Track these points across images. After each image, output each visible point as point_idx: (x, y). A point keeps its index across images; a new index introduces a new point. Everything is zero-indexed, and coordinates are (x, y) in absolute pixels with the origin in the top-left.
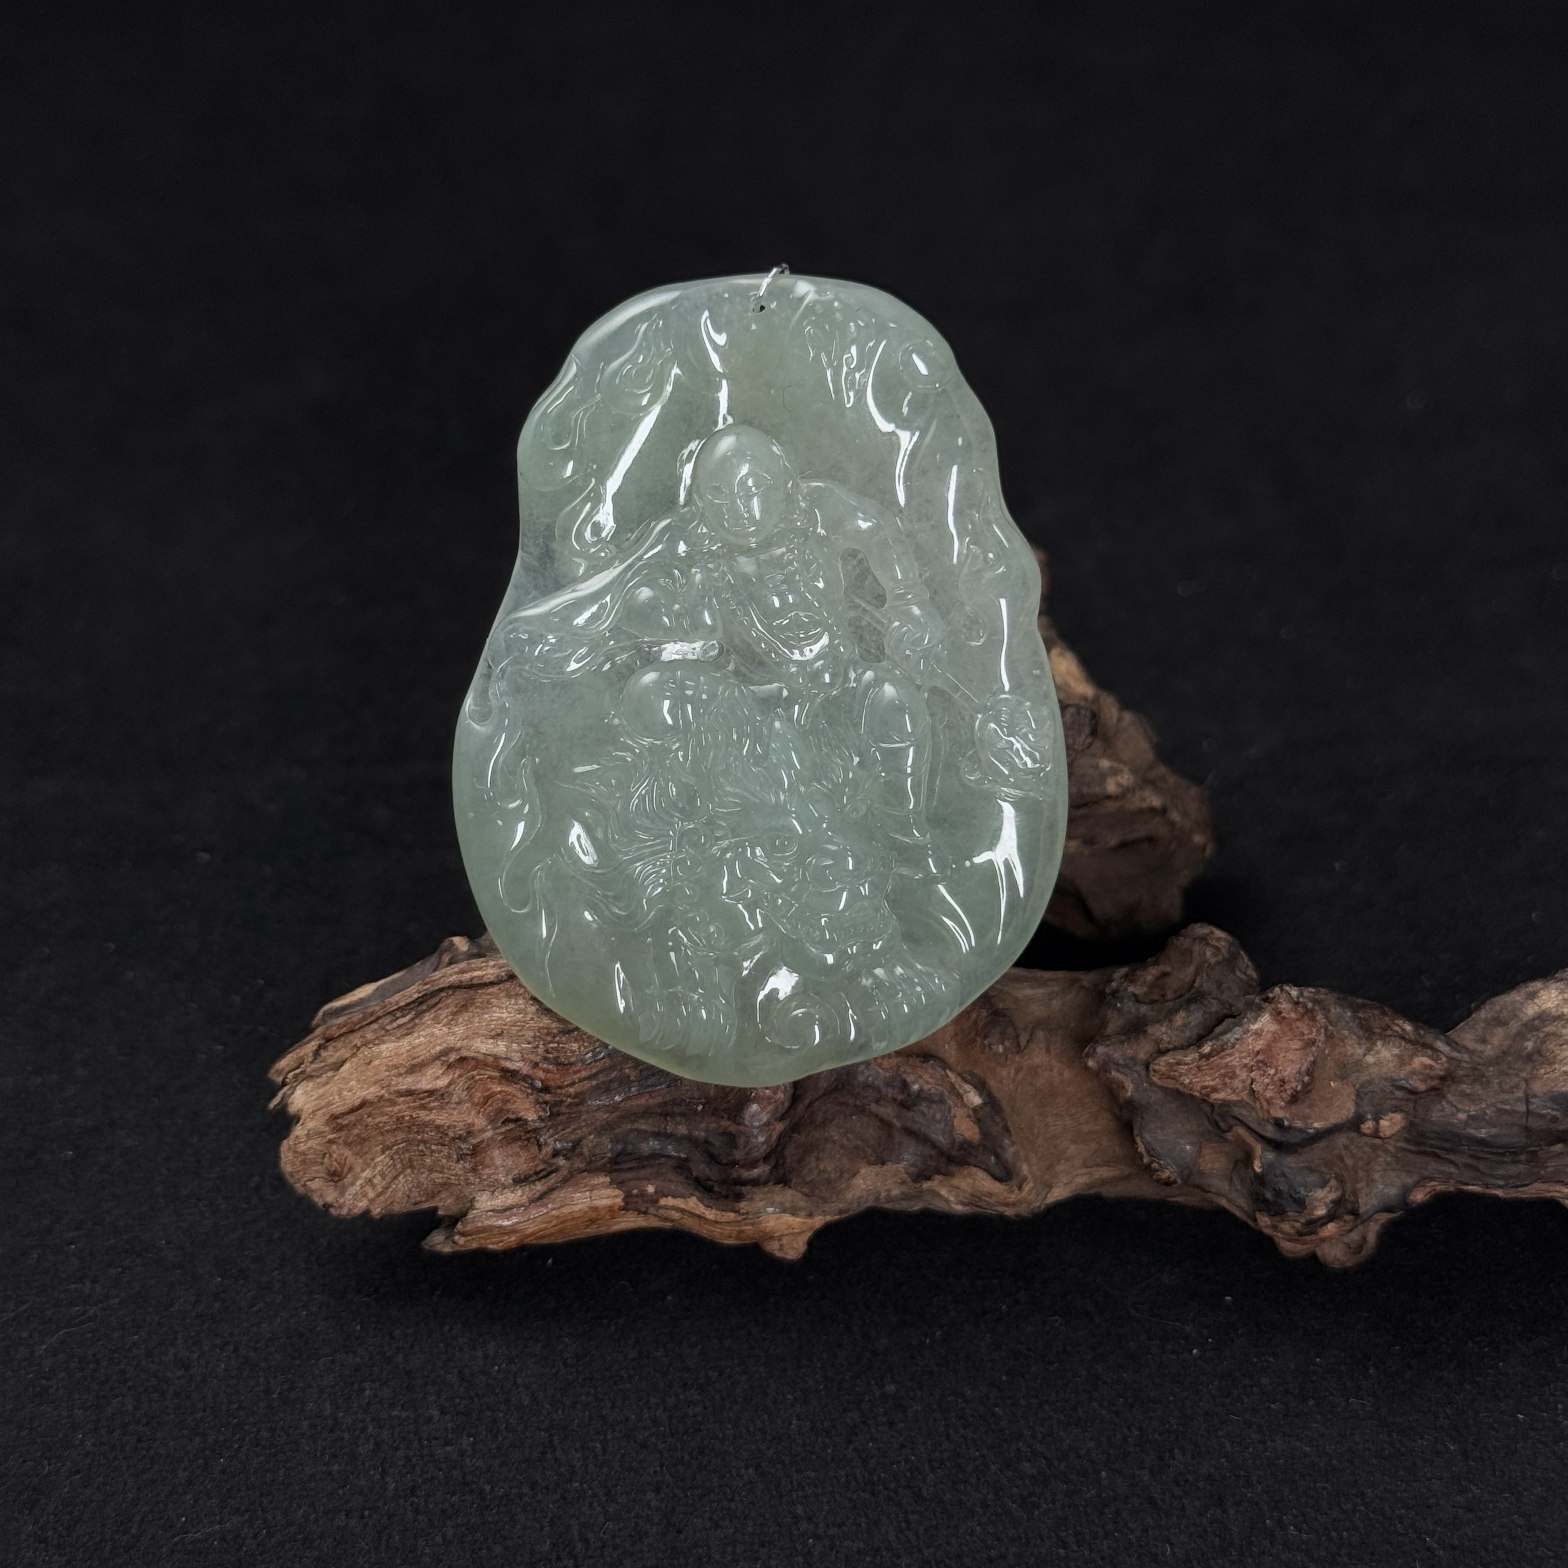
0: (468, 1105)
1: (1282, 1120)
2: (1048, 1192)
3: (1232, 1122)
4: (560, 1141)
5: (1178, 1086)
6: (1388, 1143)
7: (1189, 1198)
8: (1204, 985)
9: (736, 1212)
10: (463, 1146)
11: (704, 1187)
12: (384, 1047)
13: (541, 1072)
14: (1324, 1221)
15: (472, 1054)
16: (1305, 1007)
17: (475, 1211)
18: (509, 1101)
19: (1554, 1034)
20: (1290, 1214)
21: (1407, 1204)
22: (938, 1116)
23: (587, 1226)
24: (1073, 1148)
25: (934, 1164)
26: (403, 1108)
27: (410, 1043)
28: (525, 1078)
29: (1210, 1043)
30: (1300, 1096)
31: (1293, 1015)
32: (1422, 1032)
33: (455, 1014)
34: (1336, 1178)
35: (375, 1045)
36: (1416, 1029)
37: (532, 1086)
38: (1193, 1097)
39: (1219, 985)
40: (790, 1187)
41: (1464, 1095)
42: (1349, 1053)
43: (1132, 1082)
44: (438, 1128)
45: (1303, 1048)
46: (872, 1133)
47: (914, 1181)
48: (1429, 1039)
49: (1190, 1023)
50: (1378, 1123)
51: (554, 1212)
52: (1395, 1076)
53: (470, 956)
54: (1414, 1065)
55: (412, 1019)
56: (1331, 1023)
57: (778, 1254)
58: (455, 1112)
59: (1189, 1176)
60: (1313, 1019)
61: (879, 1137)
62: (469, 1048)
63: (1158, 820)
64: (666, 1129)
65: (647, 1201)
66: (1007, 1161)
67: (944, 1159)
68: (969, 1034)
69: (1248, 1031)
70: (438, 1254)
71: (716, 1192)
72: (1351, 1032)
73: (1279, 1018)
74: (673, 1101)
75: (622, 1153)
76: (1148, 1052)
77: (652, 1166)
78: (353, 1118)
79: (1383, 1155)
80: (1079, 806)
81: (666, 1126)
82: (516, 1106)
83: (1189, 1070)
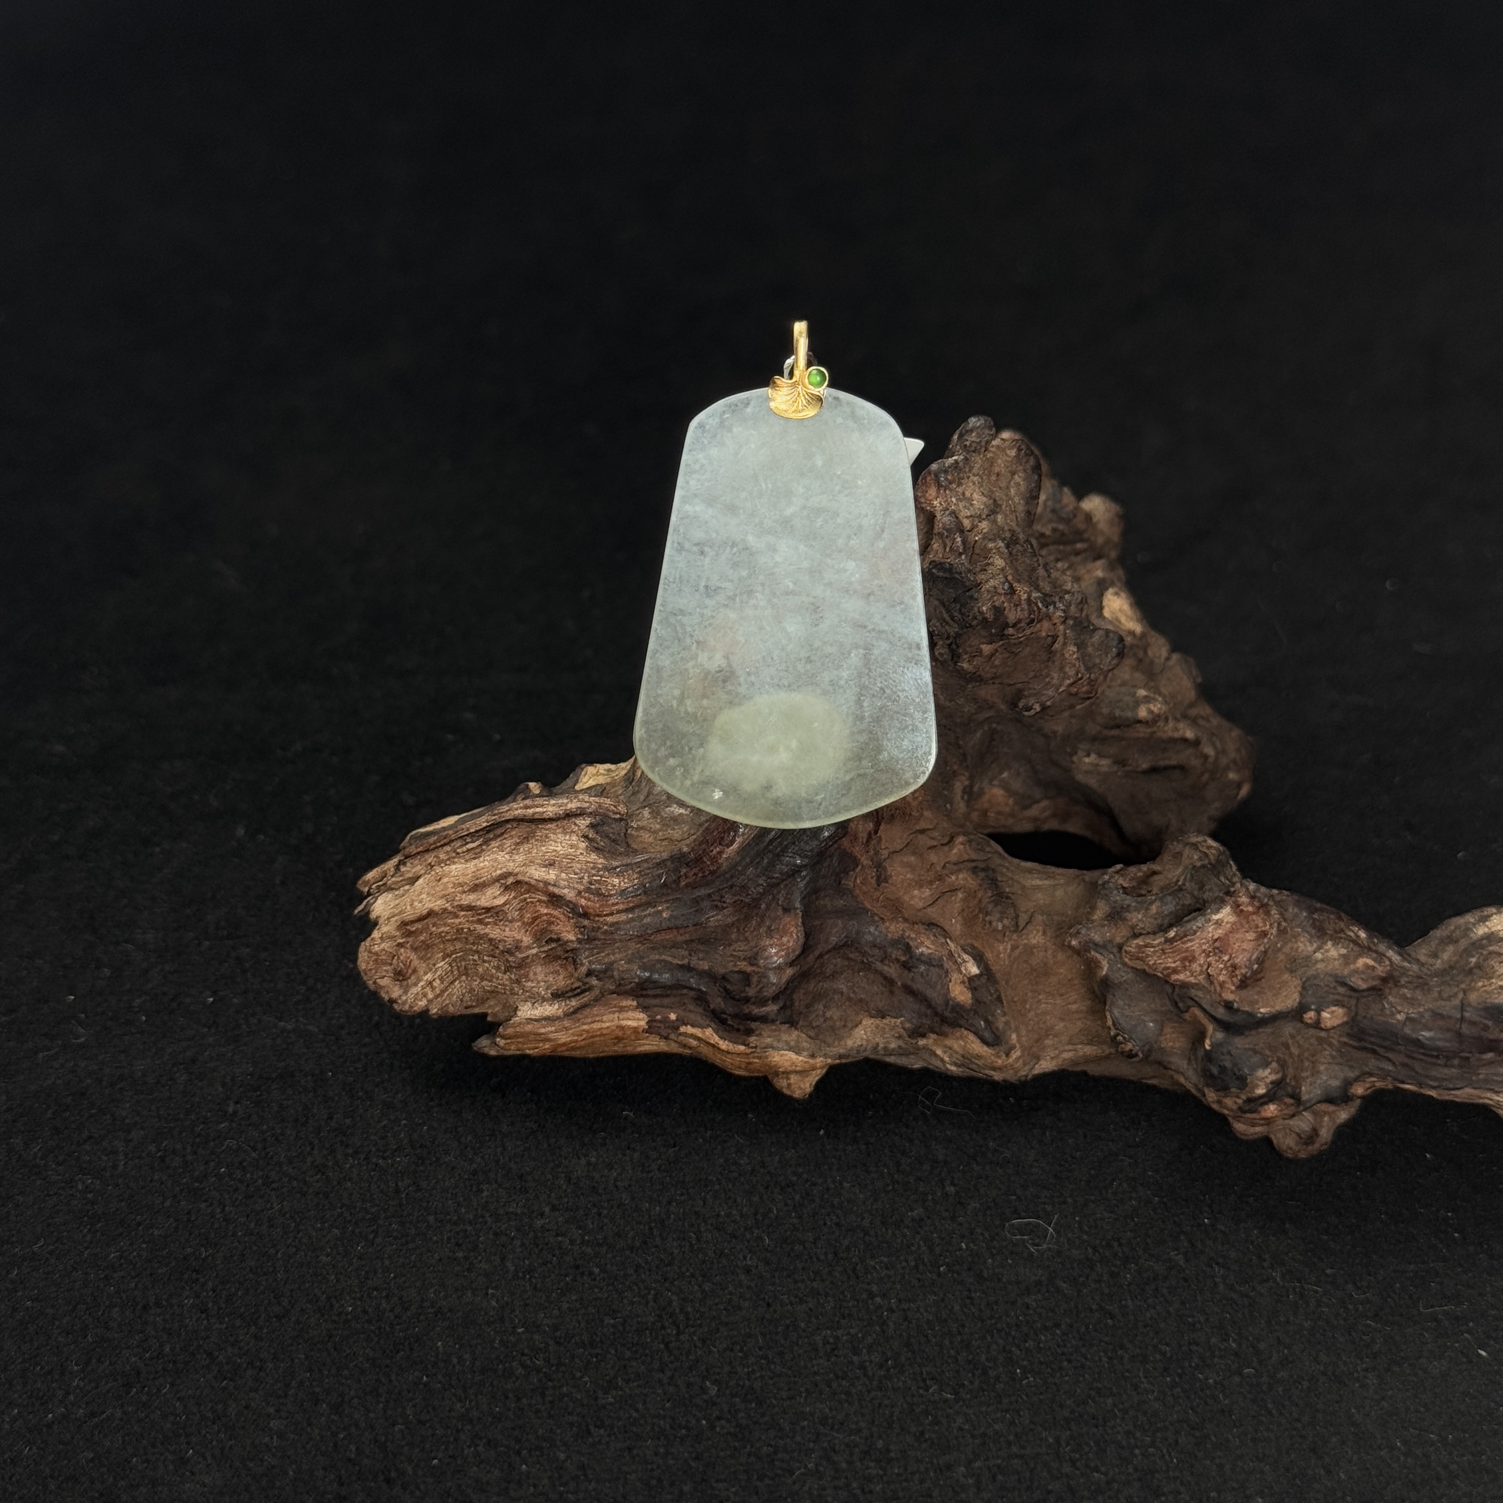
0: (519, 924)
1: (1232, 1003)
2: (1037, 1063)
3: (1190, 1003)
4: (594, 963)
5: (1144, 967)
6: (1332, 1038)
7: (1161, 1080)
8: (1187, 884)
9: (744, 1044)
10: (511, 959)
11: (720, 1020)
12: (453, 867)
13: (583, 900)
14: (1265, 1100)
15: (527, 879)
16: (1260, 901)
17: (516, 1018)
18: (553, 923)
19: (1495, 953)
20: (1233, 1090)
21: (1348, 1097)
23: (615, 1044)
24: (1062, 1024)
25: (929, 1022)
26: (462, 920)
27: (475, 865)
28: (568, 903)
29: (1175, 929)
30: (1249, 982)
31: (1250, 909)
32: (1376, 940)
33: (518, 843)
34: (1278, 1062)
35: (446, 864)
36: (1370, 937)
37: (574, 911)
38: (1157, 977)
39: (1201, 888)
40: (796, 1029)
41: (1404, 998)
42: (1300, 950)
43: (1108, 962)
44: (491, 940)
45: (1256, 939)
46: (875, 988)
47: (909, 1037)
48: (1382, 948)
49: (1162, 911)
50: (1319, 1014)
51: (585, 1027)
52: (1339, 973)
53: (539, 796)
54: (1358, 965)
55: (480, 845)
56: (1285, 920)
57: (786, 1091)
58: (507, 929)
60: (1268, 913)
61: (882, 994)
62: (525, 873)
63: (1190, 751)
64: (689, 963)
65: (668, 1027)
66: (997, 1029)
67: (937, 1019)
68: (973, 911)
69: (1210, 920)
70: (485, 1057)
71: (730, 1025)
72: (1304, 930)
73: (1238, 910)
74: (699, 939)
75: (648, 980)
76: (1123, 937)
77: (675, 996)
78: (420, 926)
79: (1328, 1048)
80: (1112, 728)
81: (690, 960)
82: (557, 928)
83: (1155, 952)
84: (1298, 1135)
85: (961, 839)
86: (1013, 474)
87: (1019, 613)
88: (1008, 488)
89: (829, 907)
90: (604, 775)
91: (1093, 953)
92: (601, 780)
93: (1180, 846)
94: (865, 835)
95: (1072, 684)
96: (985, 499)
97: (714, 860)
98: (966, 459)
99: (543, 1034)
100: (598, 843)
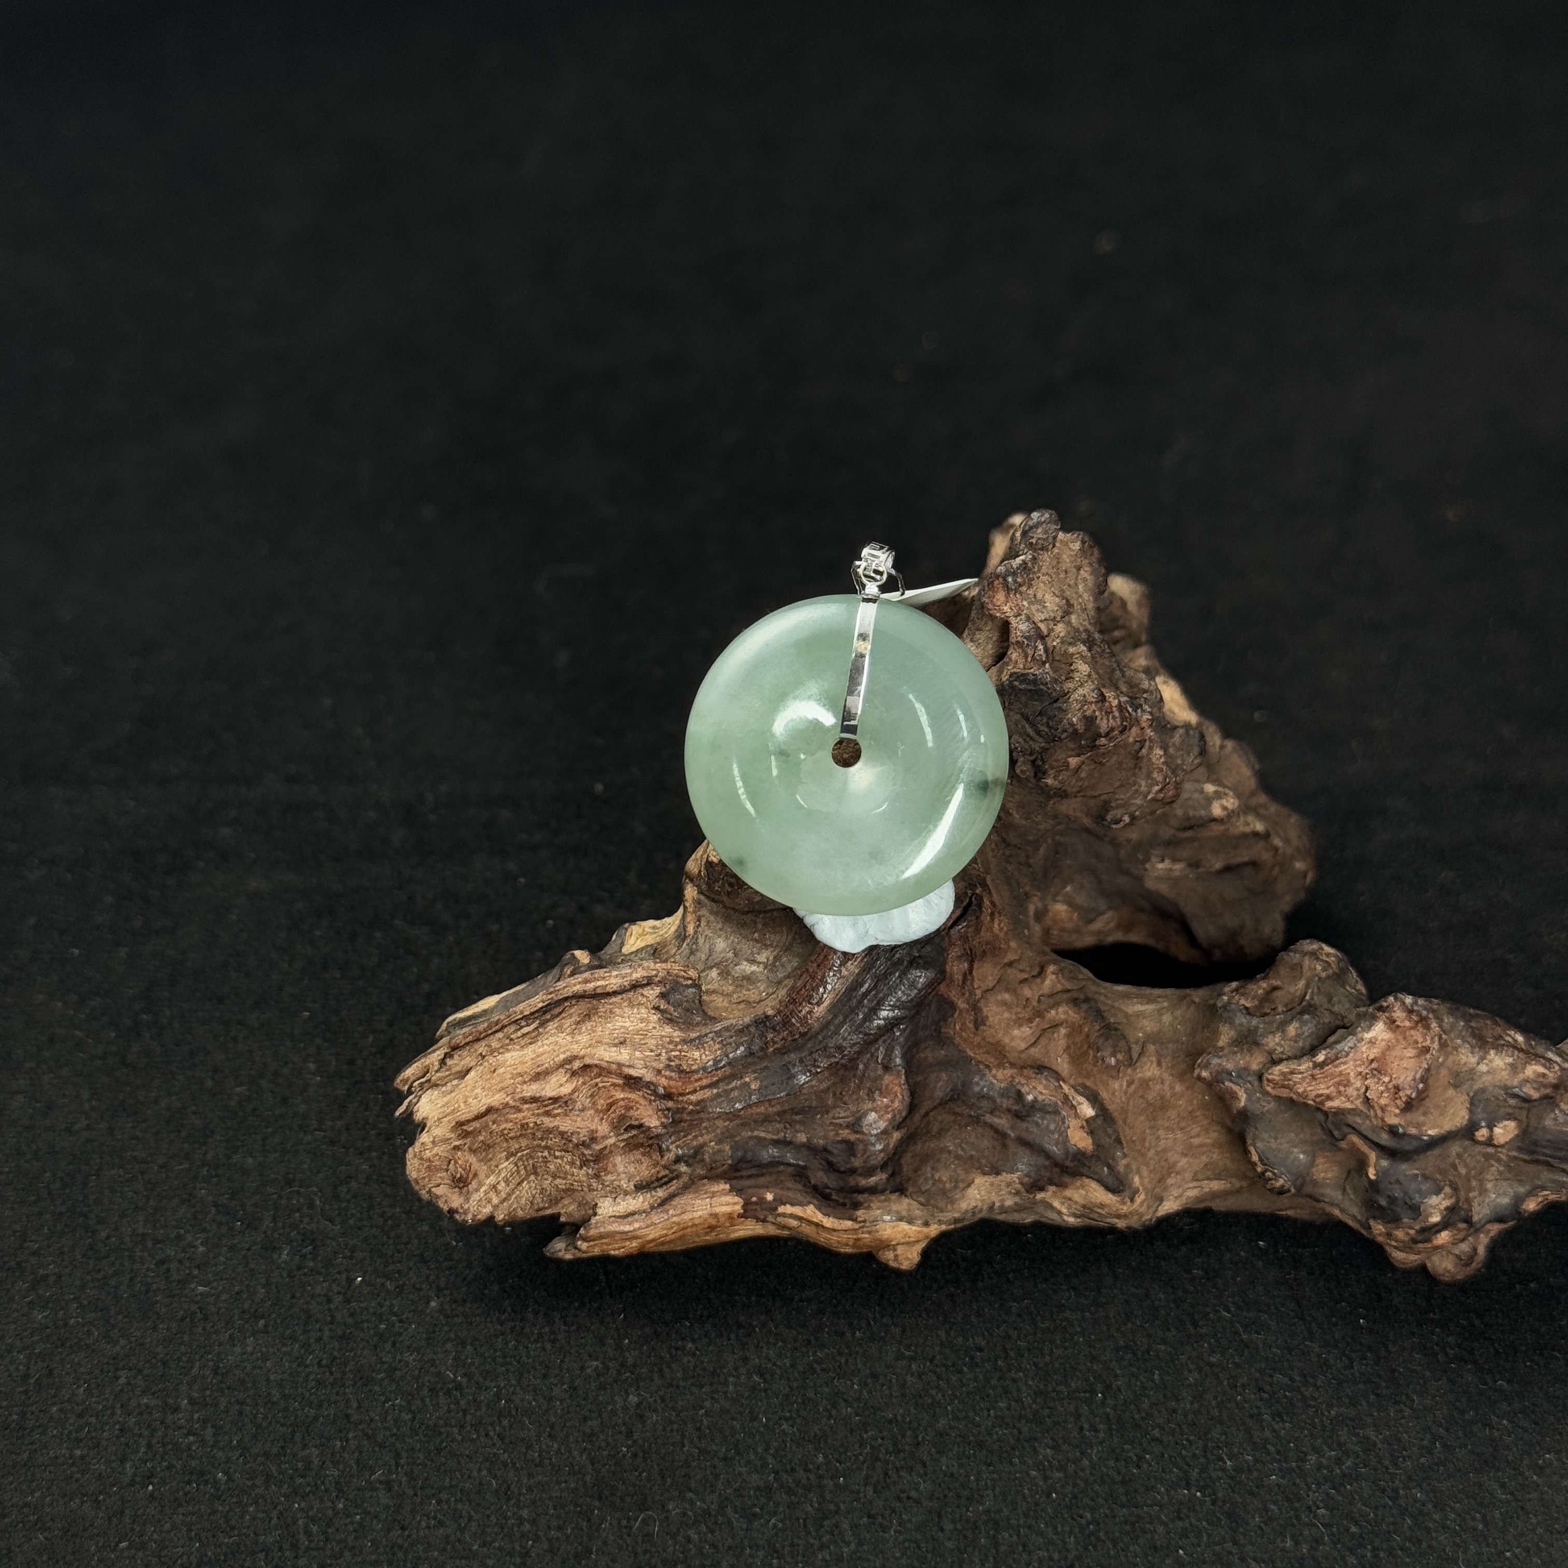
0: (592, 1112)
1: (1396, 1127)
2: (1160, 1205)
3: (1346, 1130)
4: (682, 1148)
5: (1292, 1095)
6: (1501, 1152)
7: (1299, 1211)
8: (1315, 998)
9: (853, 1220)
10: (587, 1152)
11: (821, 1195)
12: (508, 1055)
13: (664, 1081)
14: (1436, 1229)
15: (596, 1062)
16: (1419, 1014)
17: (597, 1217)
18: (632, 1108)
20: (1406, 1220)
21: (1520, 1213)
22: (1052, 1127)
23: (707, 1234)
24: (1184, 1161)
25: (1048, 1174)
26: (528, 1115)
27: (534, 1051)
28: (649, 1084)
29: (1324, 1052)
30: (1414, 1103)
31: (1407, 1024)
32: (1533, 1043)
33: (579, 1023)
34: (1450, 1186)
35: (500, 1053)
36: (1527, 1040)
37: (655, 1093)
38: (1307, 1105)
39: (1330, 1000)
40: (906, 1196)
42: (1463, 1062)
43: (1245, 1092)
44: (562, 1134)
45: (1418, 1056)
46: (986, 1143)
47: (1027, 1192)
48: (1540, 1050)
49: (1303, 1033)
50: (1491, 1130)
51: (675, 1219)
52: (1509, 1083)
53: (591, 967)
54: (1527, 1074)
55: (537, 1028)
56: (1445, 1033)
57: (893, 1264)
58: (579, 1119)
59: (1303, 1185)
60: (1428, 1027)
61: (994, 1147)
62: (592, 1056)
63: (1261, 844)
64: (785, 1137)
65: (766, 1209)
66: (1119, 1172)
67: (1058, 1170)
68: (1082, 1047)
69: (1363, 1040)
70: (559, 1262)
71: (833, 1200)
72: (1464, 1041)
73: (1393, 1026)
74: (792, 1109)
75: (742, 1160)
76: (1261, 1063)
77: (771, 1174)
78: (478, 1125)
79: (1495, 1164)
80: (1185, 829)
81: (785, 1133)
82: (638, 1112)
83: (1303, 1079)
84: (1459, 1259)
85: (1052, 968)
86: (1079, 568)
87: (1111, 721)
88: (1076, 585)
89: (930, 1060)
90: (651, 933)
91: (1227, 1083)
92: (650, 940)
93: (1296, 955)
94: (960, 978)
95: (1161, 790)
96: (1057, 600)
97: (804, 1021)
98: (1034, 558)
99: (630, 1231)
100: (671, 1014)
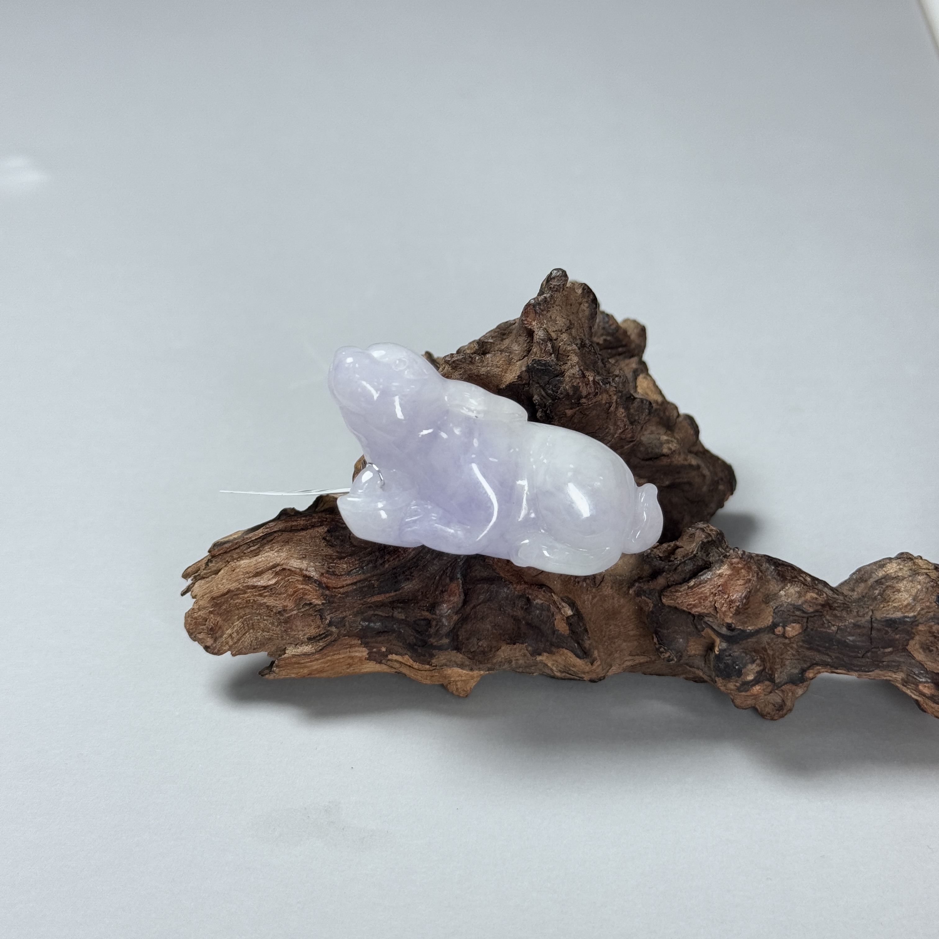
0: (285, 595)
1: (730, 624)
2: (610, 669)
3: (705, 625)
4: (333, 618)
5: (675, 605)
6: (792, 642)
8: (699, 553)
9: (428, 664)
10: (281, 618)
11: (412, 649)
12: (242, 562)
13: (325, 579)
14: (753, 683)
15: (289, 568)
16: (746, 561)
17: (286, 655)
18: (306, 594)
19: (890, 586)
20: (733, 678)
22: (545, 619)
23: (348, 668)
24: (624, 644)
25: (543, 646)
26: (250, 595)
27: (256, 560)
28: (315, 581)
29: (694, 580)
30: (741, 610)
31: (740, 566)
32: (817, 582)
33: (282, 546)
34: (761, 660)
35: (238, 561)
37: (319, 586)
38: (684, 611)
40: (461, 653)
41: (836, 616)
42: (771, 590)
43: (653, 603)
44: (268, 606)
45: (744, 584)
46: (509, 626)
47: (532, 655)
48: (820, 586)
49: (685, 570)
50: (784, 629)
51: (329, 658)
52: (796, 603)
54: (807, 597)
55: (259, 548)
56: (761, 572)
58: (277, 599)
59: (681, 656)
60: (750, 568)
61: (513, 629)
62: (287, 564)
63: (694, 473)
64: (392, 615)
65: (381, 656)
66: (585, 648)
67: (548, 644)
69: (715, 574)
71: (419, 653)
72: (773, 577)
73: (732, 567)
74: (398, 600)
75: (367, 627)
76: (661, 587)
77: (384, 636)
78: (223, 600)
79: (790, 650)
80: (647, 460)
81: (393, 613)
82: (309, 597)
83: (682, 594)
84: (774, 705)
87: (588, 389)
88: (577, 312)
89: (478, 577)
91: (643, 598)
93: (693, 530)
95: (623, 432)
96: (564, 320)
97: (405, 550)
98: (552, 296)
99: (302, 663)
100: (332, 543)
